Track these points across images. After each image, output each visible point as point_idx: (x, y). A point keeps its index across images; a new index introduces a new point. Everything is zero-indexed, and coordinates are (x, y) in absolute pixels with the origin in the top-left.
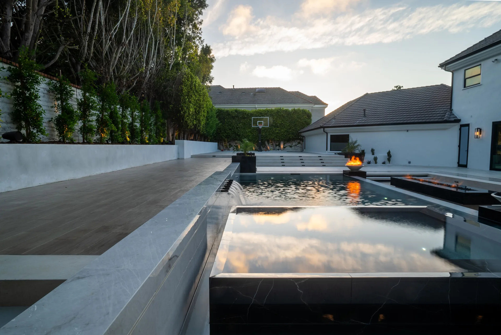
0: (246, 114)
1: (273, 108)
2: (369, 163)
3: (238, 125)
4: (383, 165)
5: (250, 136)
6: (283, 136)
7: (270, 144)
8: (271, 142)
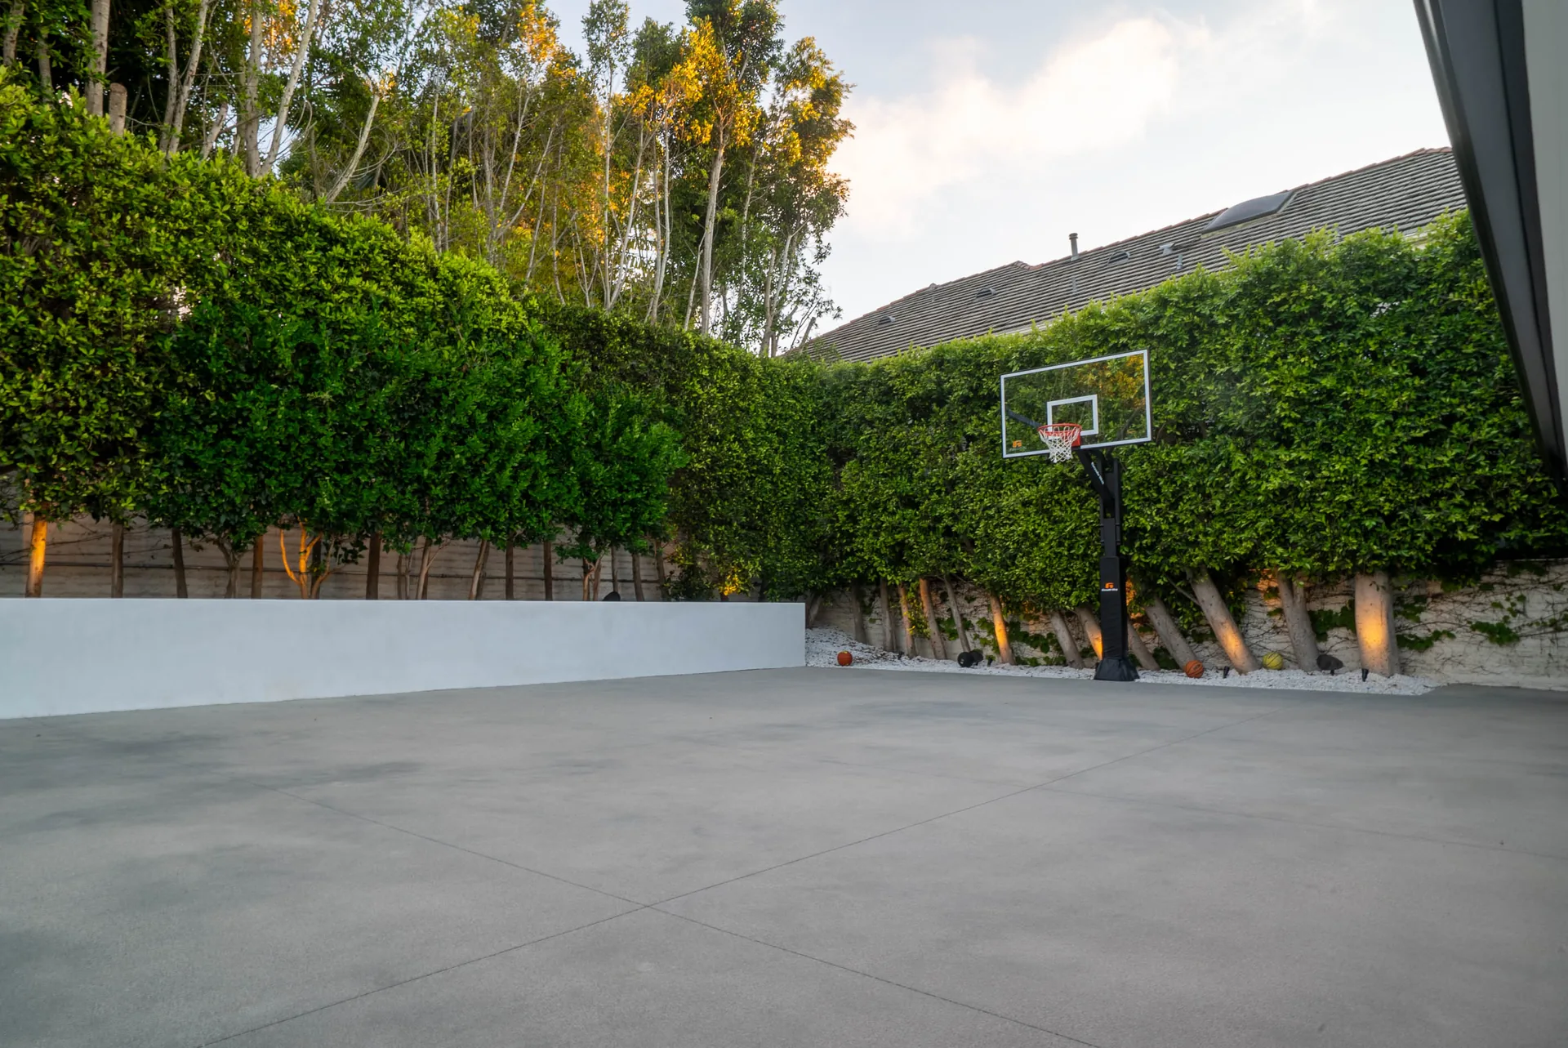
3: (954, 465)
6: (1363, 523)
7: (1259, 612)
8: (1273, 592)
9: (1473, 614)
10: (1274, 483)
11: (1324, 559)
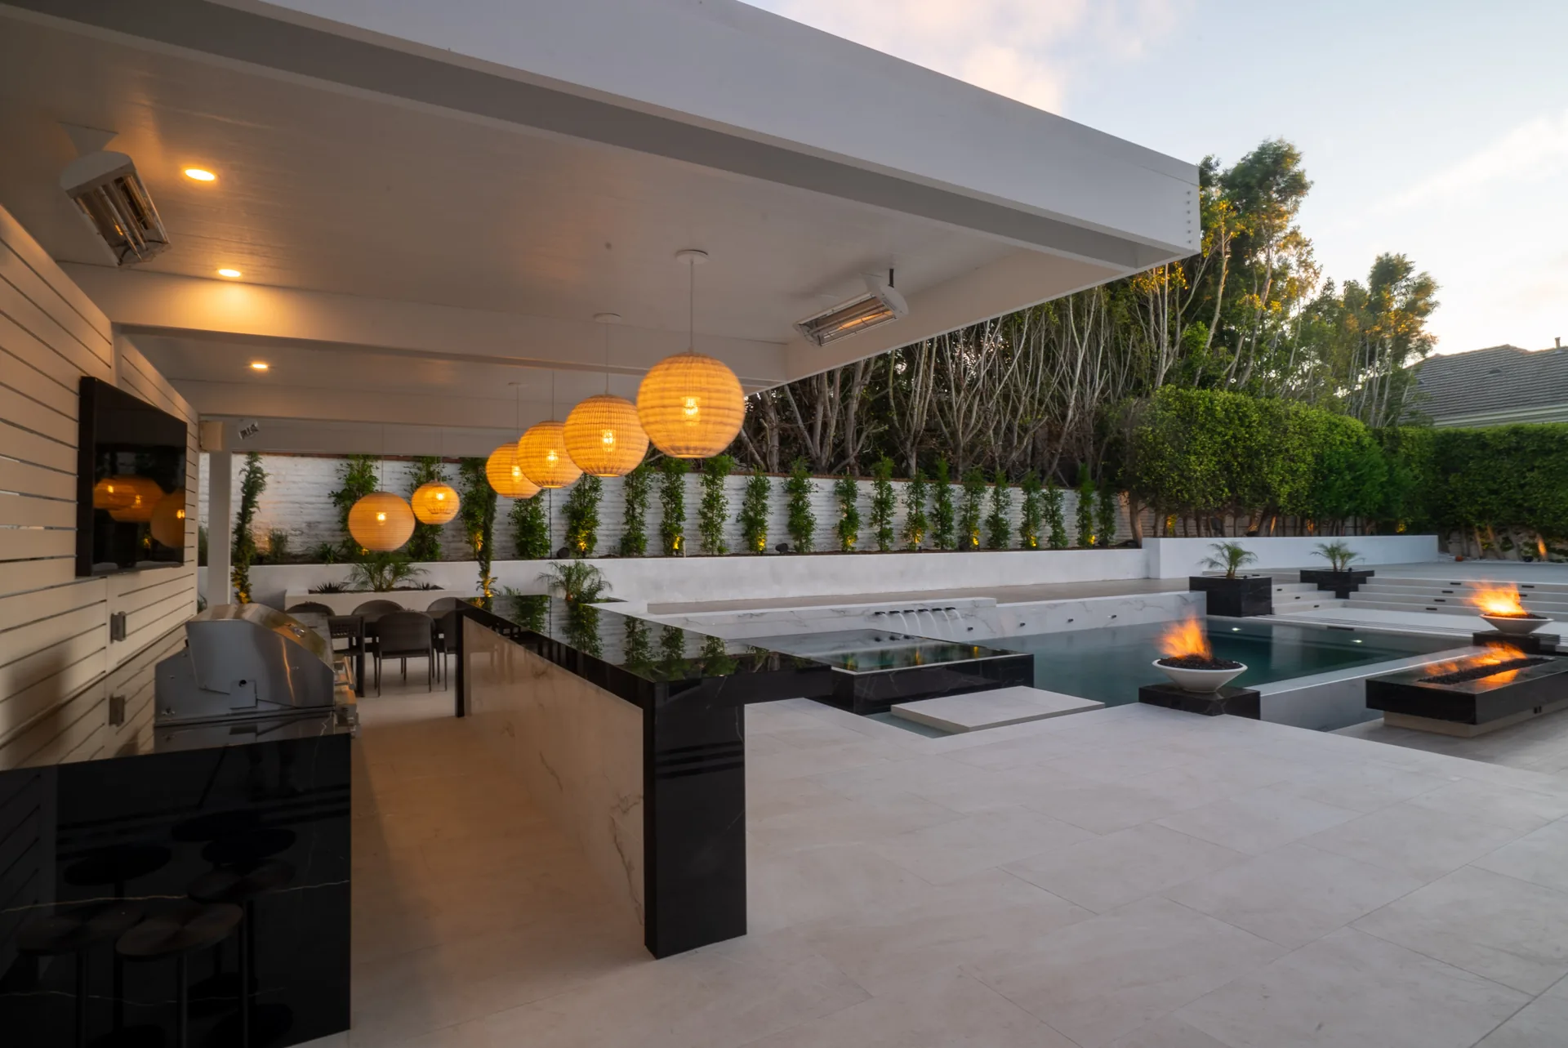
0: (1553, 438)
3: (1525, 478)
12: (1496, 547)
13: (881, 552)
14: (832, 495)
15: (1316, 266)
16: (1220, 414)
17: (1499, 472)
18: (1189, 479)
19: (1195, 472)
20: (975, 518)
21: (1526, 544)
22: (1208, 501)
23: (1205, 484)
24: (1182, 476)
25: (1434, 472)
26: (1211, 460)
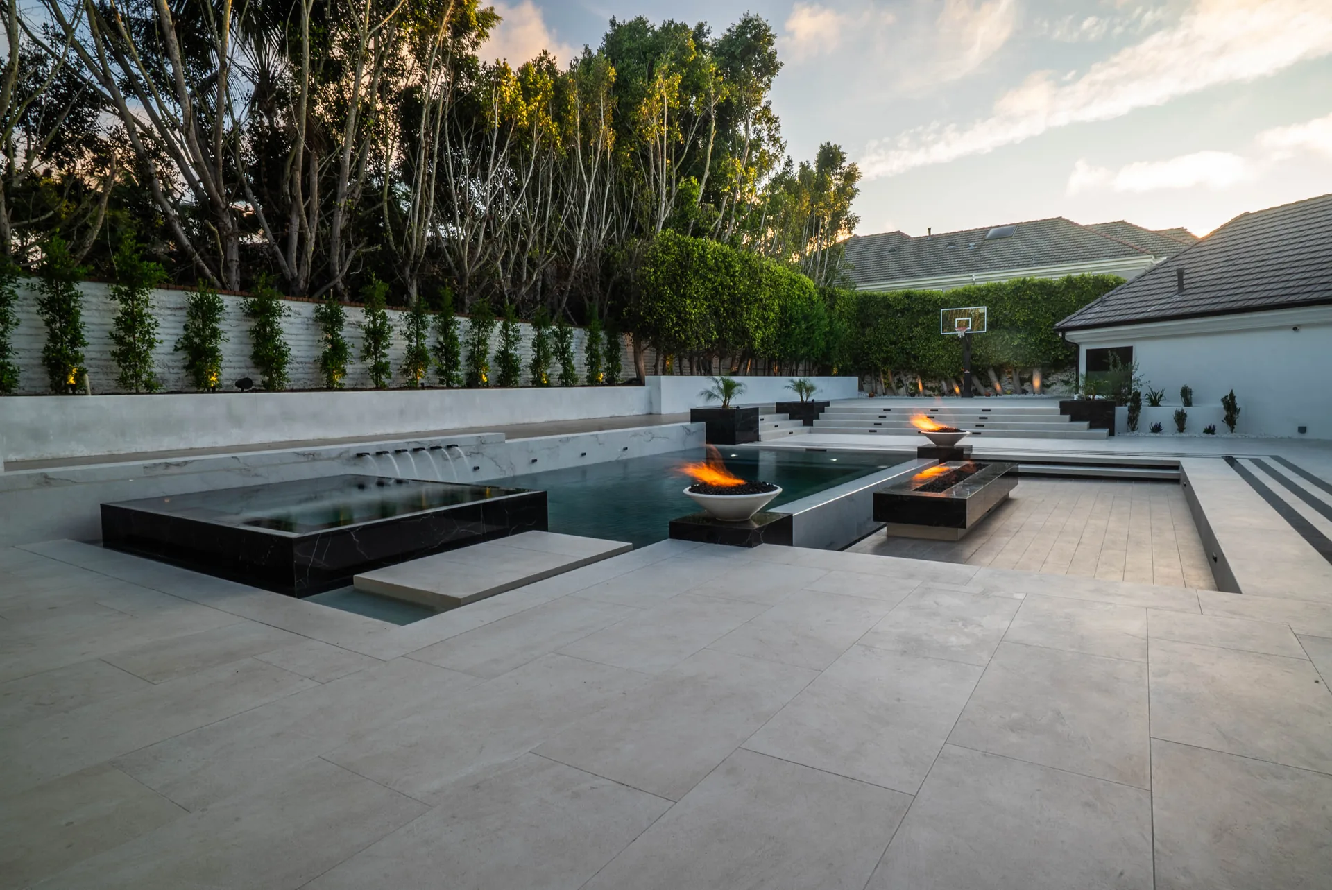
0: (930, 301)
1: (1004, 282)
2: (1157, 429)
3: (913, 332)
4: (1210, 435)
5: (943, 357)
6: (1036, 354)
7: (1005, 378)
8: (1009, 373)
9: (1061, 378)
10: (1016, 343)
11: (1026, 363)
12: (893, 386)
13: (377, 389)
14: (311, 322)
15: (782, 141)
16: (711, 263)
17: (897, 327)
18: (685, 321)
19: (690, 314)
20: (484, 353)
21: (911, 383)
22: (700, 342)
23: (698, 326)
24: (679, 317)
25: (856, 326)
26: (703, 304)
